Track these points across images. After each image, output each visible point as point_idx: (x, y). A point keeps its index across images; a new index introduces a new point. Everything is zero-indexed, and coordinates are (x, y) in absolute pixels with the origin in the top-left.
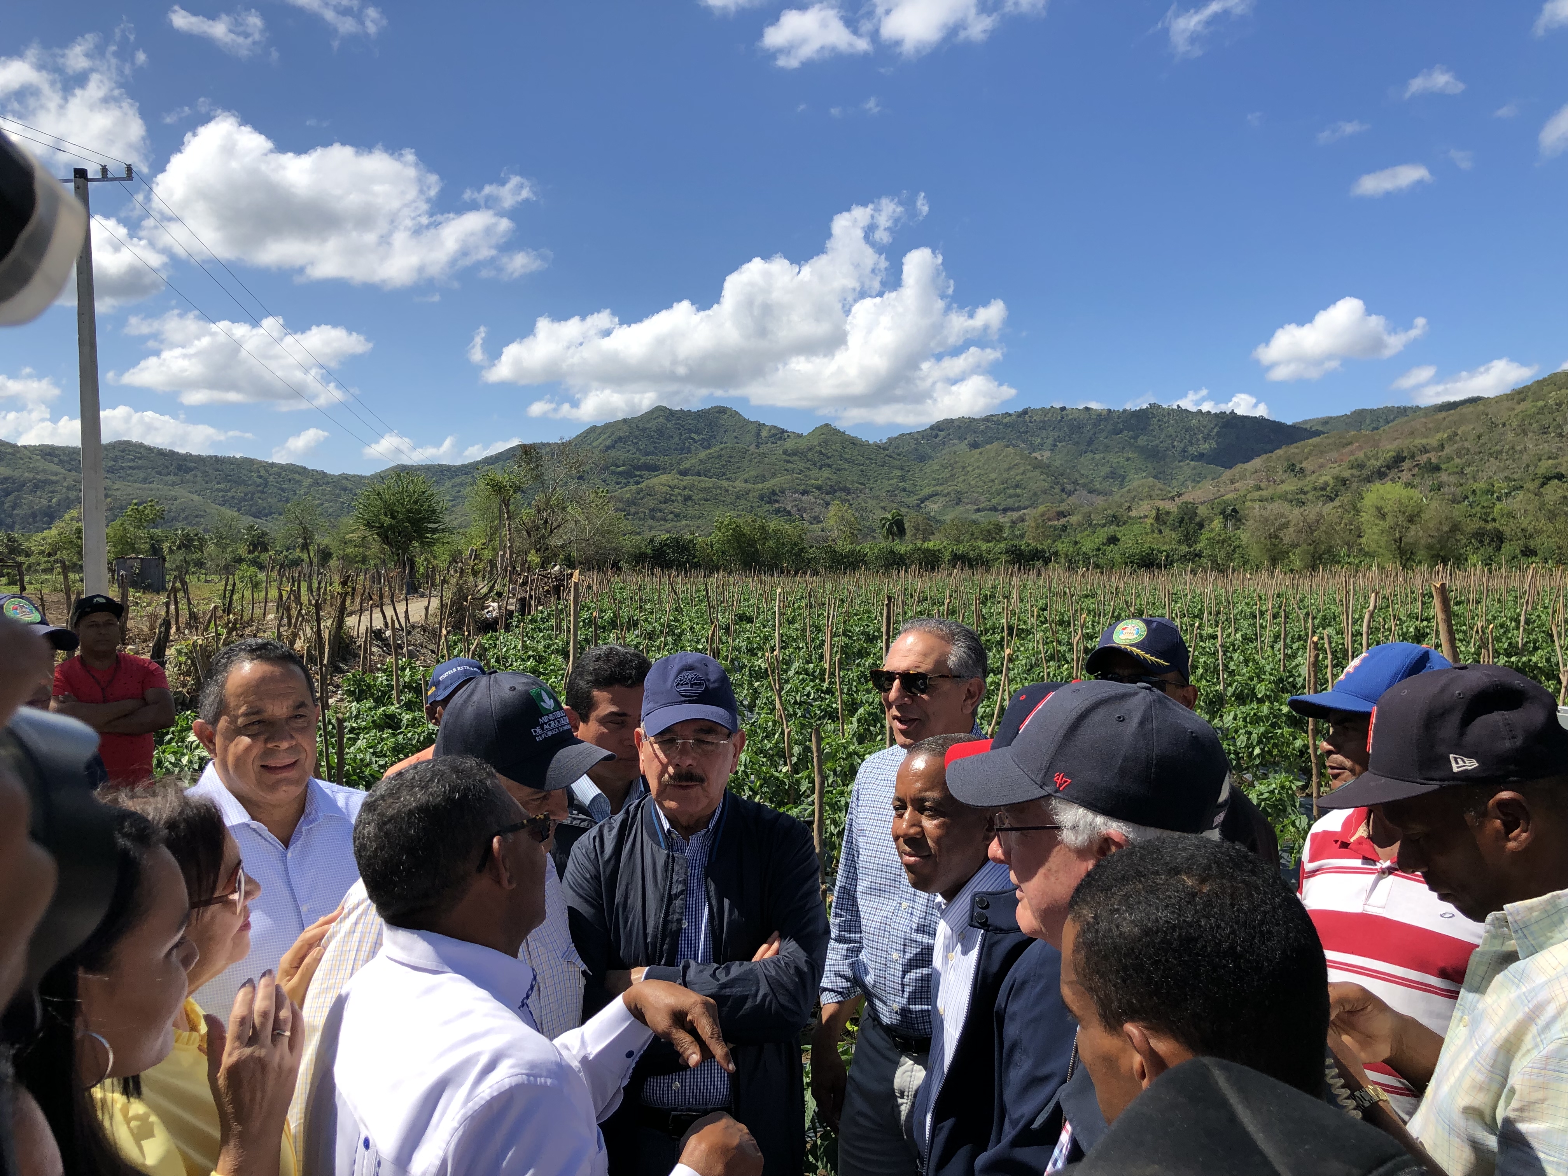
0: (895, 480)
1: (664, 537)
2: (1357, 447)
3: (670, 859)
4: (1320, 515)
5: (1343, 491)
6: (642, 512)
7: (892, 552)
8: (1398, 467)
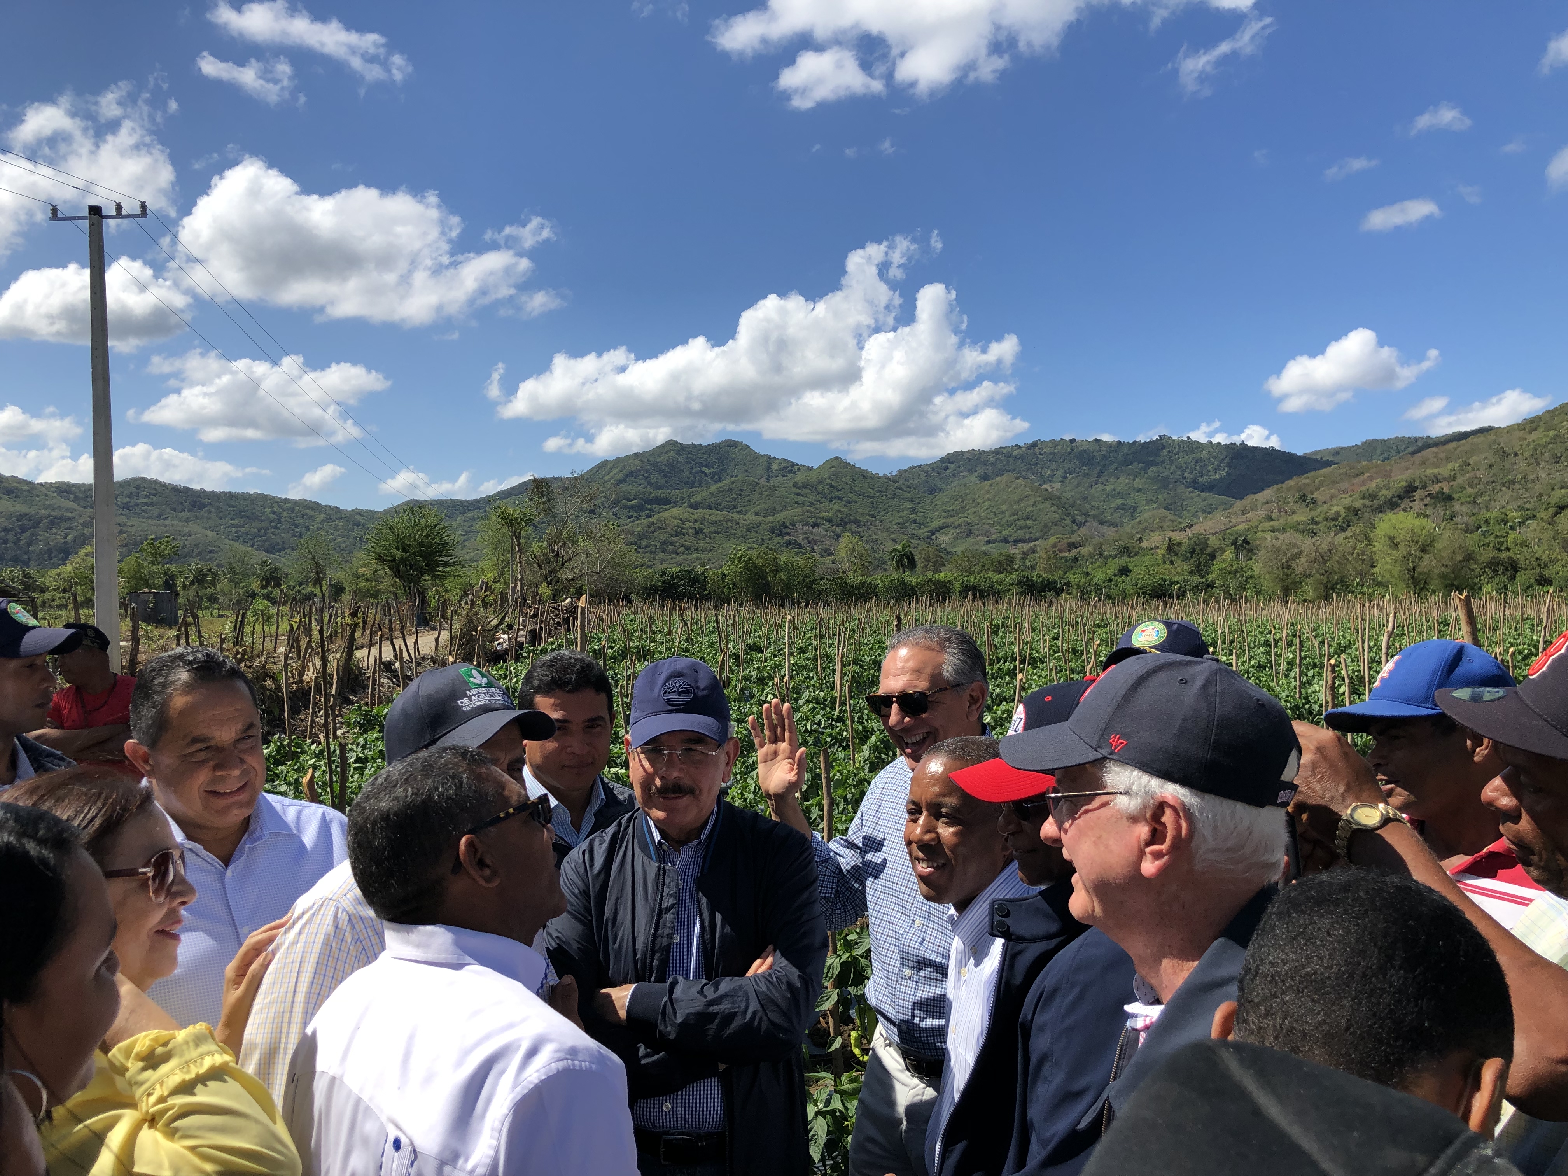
0: (906, 512)
1: (675, 569)
2: (1368, 477)
3: (661, 872)
4: (1332, 544)
5: (1356, 521)
6: (653, 545)
7: (903, 583)
8: (1409, 497)
